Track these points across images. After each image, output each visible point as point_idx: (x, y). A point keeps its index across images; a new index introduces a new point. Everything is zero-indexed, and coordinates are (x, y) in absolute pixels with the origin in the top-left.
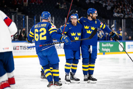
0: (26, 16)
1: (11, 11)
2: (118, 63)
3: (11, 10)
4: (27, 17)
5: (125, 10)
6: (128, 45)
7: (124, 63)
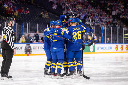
1: (4, 19)
2: (89, 61)
3: (4, 18)
4: (17, 24)
5: (95, 19)
6: (97, 47)
7: (94, 61)
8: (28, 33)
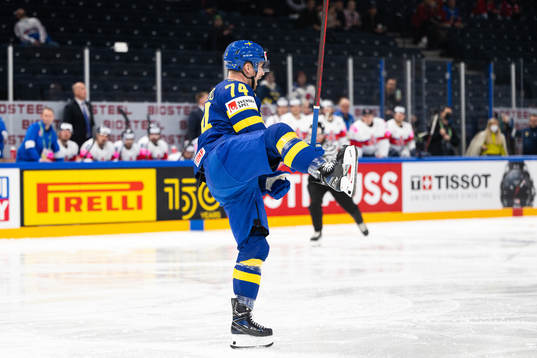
0: (459, 62)
1: (400, 45)
3: (400, 42)
4: (462, 66)
8: (514, 108)
